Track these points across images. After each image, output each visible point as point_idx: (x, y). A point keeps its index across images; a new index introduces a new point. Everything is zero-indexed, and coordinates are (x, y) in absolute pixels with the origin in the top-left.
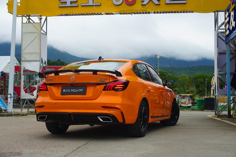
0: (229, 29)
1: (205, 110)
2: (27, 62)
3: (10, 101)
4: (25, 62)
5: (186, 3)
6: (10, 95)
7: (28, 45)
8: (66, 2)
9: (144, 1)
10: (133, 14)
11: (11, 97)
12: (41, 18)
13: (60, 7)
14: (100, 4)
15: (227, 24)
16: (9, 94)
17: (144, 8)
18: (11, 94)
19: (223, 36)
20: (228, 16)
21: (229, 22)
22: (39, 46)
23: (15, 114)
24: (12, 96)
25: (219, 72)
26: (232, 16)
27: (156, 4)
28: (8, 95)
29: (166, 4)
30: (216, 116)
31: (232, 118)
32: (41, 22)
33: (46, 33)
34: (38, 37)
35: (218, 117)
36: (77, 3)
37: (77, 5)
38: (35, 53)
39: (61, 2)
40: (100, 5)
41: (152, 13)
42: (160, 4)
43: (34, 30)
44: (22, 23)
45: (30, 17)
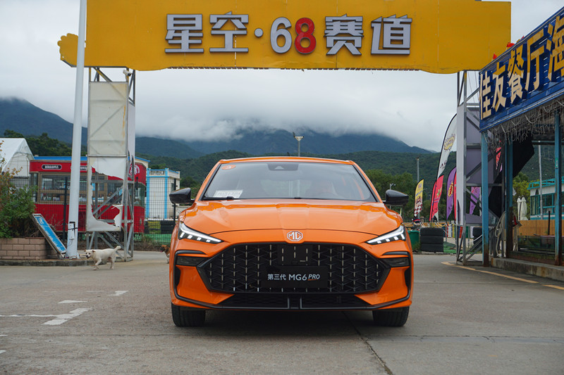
0: (490, 107)
1: (423, 252)
2: (99, 159)
3: (72, 235)
4: (96, 159)
5: (408, 55)
6: (73, 224)
7: (102, 126)
8: (180, 44)
9: (331, 48)
10: (305, 70)
11: (75, 228)
12: (128, 72)
13: (167, 53)
14: (246, 50)
15: (486, 98)
16: (71, 222)
17: (331, 61)
18: (74, 222)
19: (475, 116)
20: (488, 85)
21: (490, 95)
22: (125, 129)
23: (88, 262)
24: (77, 226)
25: (467, 182)
26: (500, 86)
27: (353, 53)
28: (69, 225)
29: (373, 55)
30: (459, 263)
31: (492, 266)
32: (127, 81)
33: (134, 101)
34: (122, 111)
35: (464, 265)
36: (202, 46)
37: (202, 50)
38: (117, 142)
39: (170, 44)
40: (247, 52)
41: (341, 69)
42: (360, 55)
43: (115, 97)
44: (90, 81)
45: (101, 69)
